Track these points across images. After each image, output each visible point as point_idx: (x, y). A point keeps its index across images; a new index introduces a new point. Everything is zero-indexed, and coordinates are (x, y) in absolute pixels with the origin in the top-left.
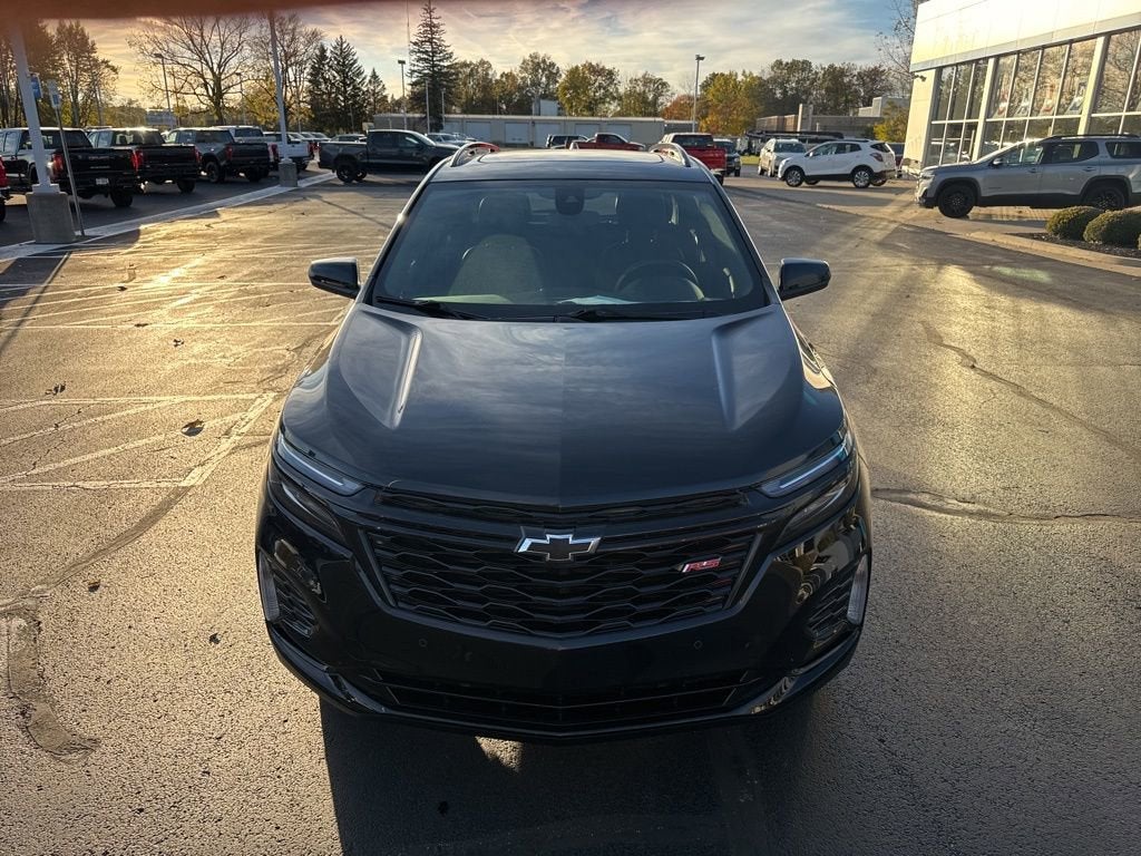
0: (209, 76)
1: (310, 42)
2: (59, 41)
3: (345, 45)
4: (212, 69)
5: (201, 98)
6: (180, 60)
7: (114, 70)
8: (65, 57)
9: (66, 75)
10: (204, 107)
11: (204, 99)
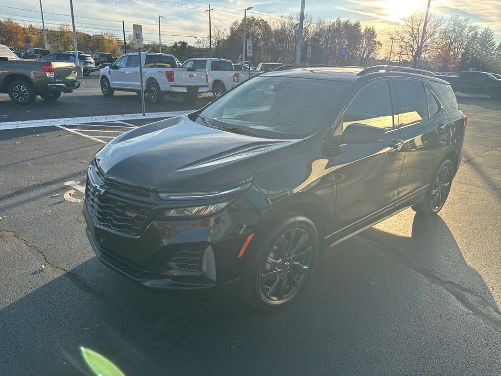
0: (416, 46)
1: (471, 31)
2: (364, 34)
3: (489, 32)
4: (418, 44)
5: (409, 56)
6: (405, 40)
7: (381, 45)
8: (365, 40)
9: (362, 47)
10: (409, 60)
11: (411, 57)
